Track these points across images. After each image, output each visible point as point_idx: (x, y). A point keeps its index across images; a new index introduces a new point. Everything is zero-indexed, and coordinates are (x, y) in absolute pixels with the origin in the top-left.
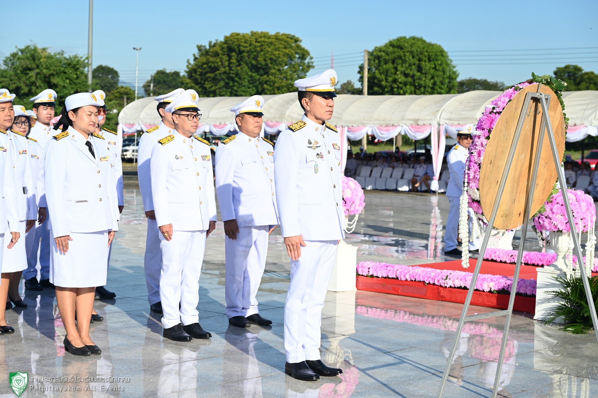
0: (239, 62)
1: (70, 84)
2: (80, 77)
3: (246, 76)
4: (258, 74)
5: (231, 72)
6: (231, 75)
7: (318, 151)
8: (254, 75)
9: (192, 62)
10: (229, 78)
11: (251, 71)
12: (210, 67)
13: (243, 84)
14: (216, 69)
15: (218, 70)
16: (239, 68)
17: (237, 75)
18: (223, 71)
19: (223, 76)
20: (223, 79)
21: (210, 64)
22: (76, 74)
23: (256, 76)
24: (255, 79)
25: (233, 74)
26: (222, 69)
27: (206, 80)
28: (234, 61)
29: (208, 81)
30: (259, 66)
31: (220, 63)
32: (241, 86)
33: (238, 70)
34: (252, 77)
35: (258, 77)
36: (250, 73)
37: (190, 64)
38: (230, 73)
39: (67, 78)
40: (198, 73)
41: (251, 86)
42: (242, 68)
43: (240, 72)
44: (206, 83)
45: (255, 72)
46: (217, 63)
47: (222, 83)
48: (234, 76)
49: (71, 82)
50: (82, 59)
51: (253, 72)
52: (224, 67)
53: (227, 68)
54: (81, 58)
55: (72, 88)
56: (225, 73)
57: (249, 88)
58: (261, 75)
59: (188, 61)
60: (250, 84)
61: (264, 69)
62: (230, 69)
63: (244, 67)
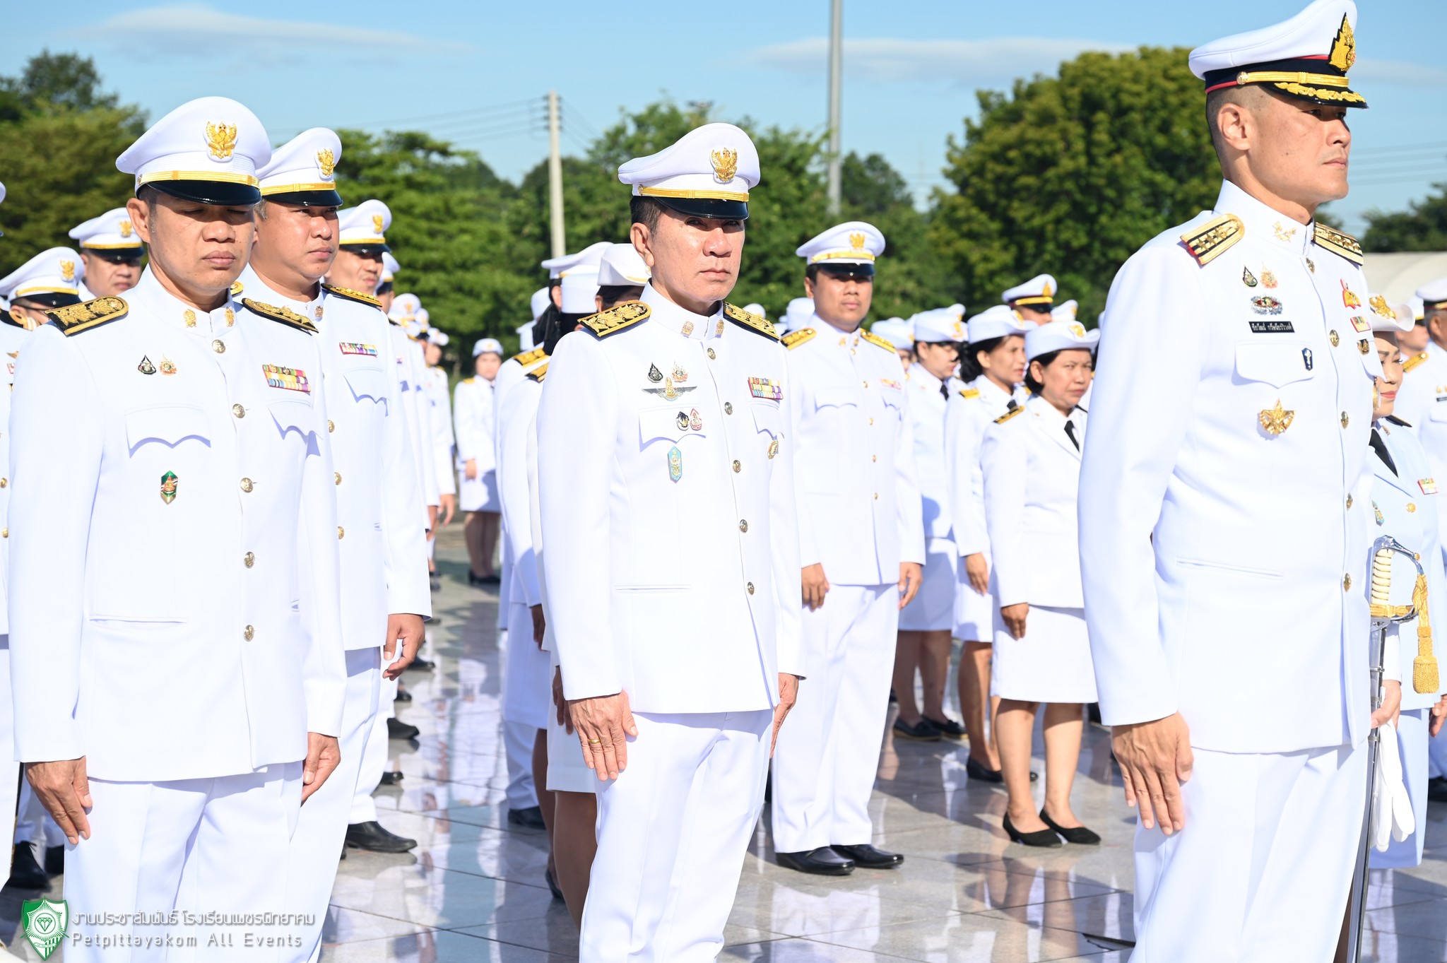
0: (1120, 134)
2: (809, 193)
3: (1136, 184)
4: (1172, 176)
5: (1094, 170)
6: (1093, 180)
8: (1160, 178)
9: (961, 141)
10: (1088, 189)
11: (1150, 166)
12: (1028, 156)
13: (1127, 208)
14: (1048, 162)
15: (1055, 165)
16: (1118, 159)
17: (1113, 180)
18: (1067, 169)
19: (1069, 185)
20: (1068, 193)
21: (1030, 148)
22: (799, 186)
23: (1164, 181)
24: (1162, 192)
25: (1099, 176)
26: (1067, 164)
27: (1011, 194)
28: (1102, 136)
29: (1022, 200)
30: (1177, 150)
31: (1060, 146)
32: (1120, 212)
33: (1115, 166)
34: (1152, 184)
35: (1171, 185)
36: (1147, 174)
37: (955, 149)
38: (1089, 174)
40: (989, 176)
41: (1149, 212)
42: (1126, 160)
43: (1121, 171)
44: (1016, 204)
45: (1161, 171)
46: (1052, 143)
47: (1062, 208)
48: (1101, 182)
49: (785, 209)
50: (813, 141)
51: (1156, 171)
52: (1073, 157)
53: (1082, 160)
54: (809, 135)
56: (1075, 175)
57: (1144, 217)
58: (1182, 180)
59: (950, 141)
60: (1147, 206)
61: (1191, 160)
62: (1092, 161)
63: (1133, 155)
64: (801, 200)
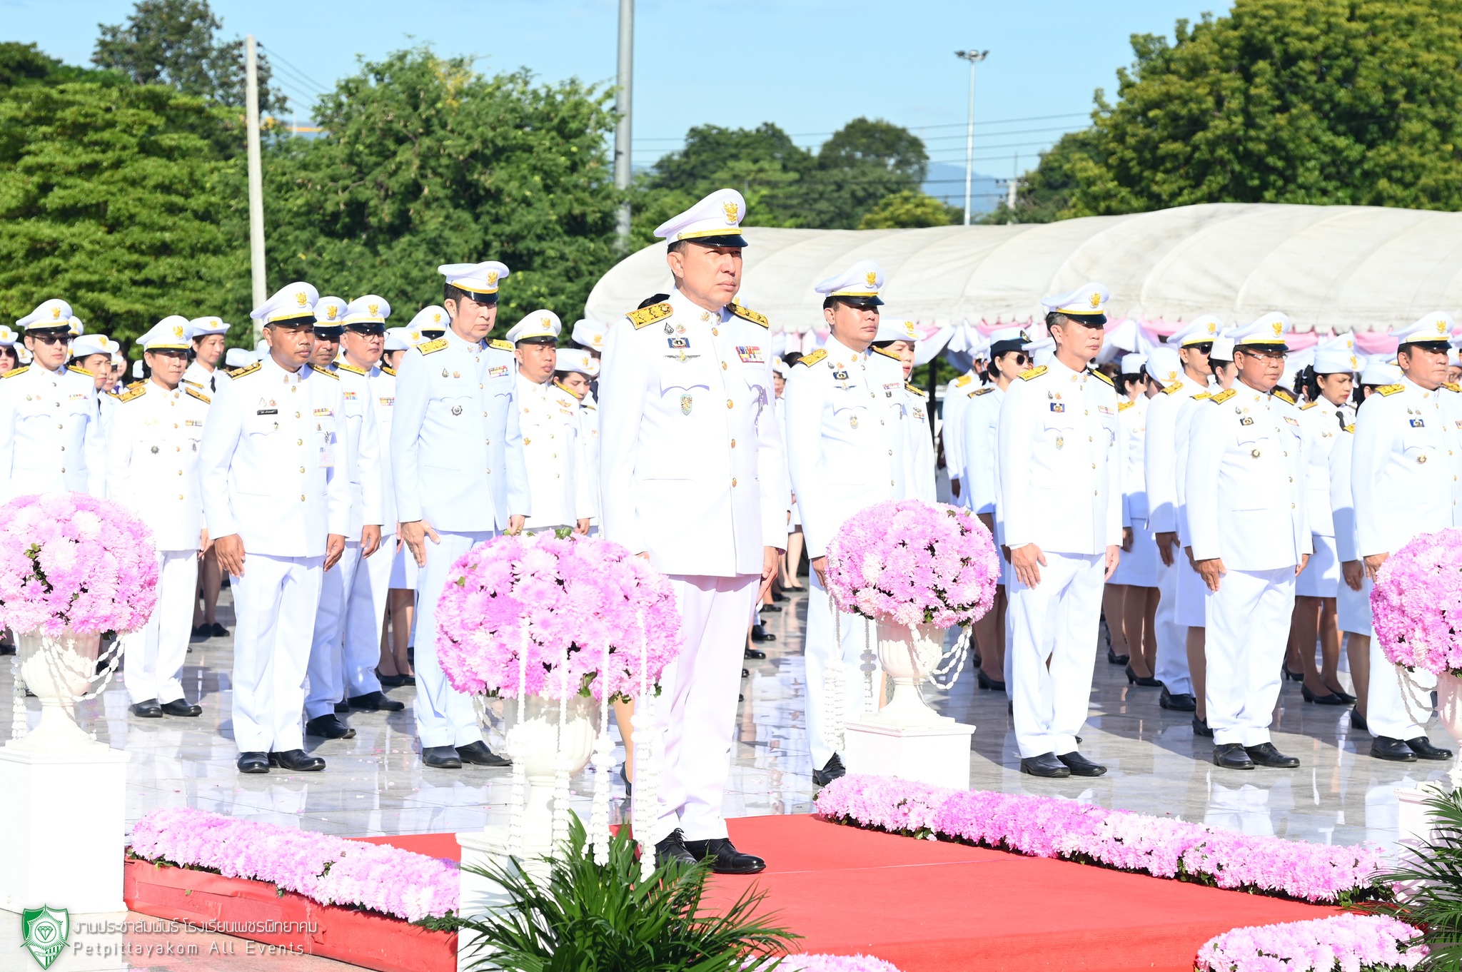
0: (1286, 92)
1: (548, 189)
2: (584, 163)
3: (1312, 149)
4: (1359, 140)
5: (1252, 133)
6: (1251, 145)
8: (1341, 142)
9: (1113, 100)
10: (1246, 157)
11: (1331, 128)
12: (1175, 118)
13: (1300, 180)
14: (1198, 123)
15: (1204, 127)
16: (1281, 119)
17: (1275, 145)
18: (1219, 132)
19: (1223, 152)
20: (1223, 162)
21: (1175, 106)
22: (568, 154)
23: (1348, 147)
24: (1346, 160)
25: (1260, 141)
26: (1219, 125)
27: (1158, 165)
28: (1261, 90)
29: (1167, 172)
30: (1363, 108)
31: (1209, 103)
32: (1292, 187)
33: (1278, 128)
34: (1335, 150)
35: (1356, 151)
36: (1327, 138)
37: (1104, 107)
38: (1247, 138)
39: (534, 169)
40: (1132, 141)
41: (1330, 186)
42: (1292, 121)
43: (1284, 134)
45: (1344, 134)
46: (1199, 101)
48: (1263, 148)
49: (549, 182)
50: (591, 99)
51: (1338, 134)
52: (1227, 117)
53: (1239, 122)
54: (590, 92)
55: (553, 205)
56: (1230, 139)
58: (1371, 145)
60: (1327, 178)
62: (1250, 123)
63: (1304, 115)
64: (573, 168)
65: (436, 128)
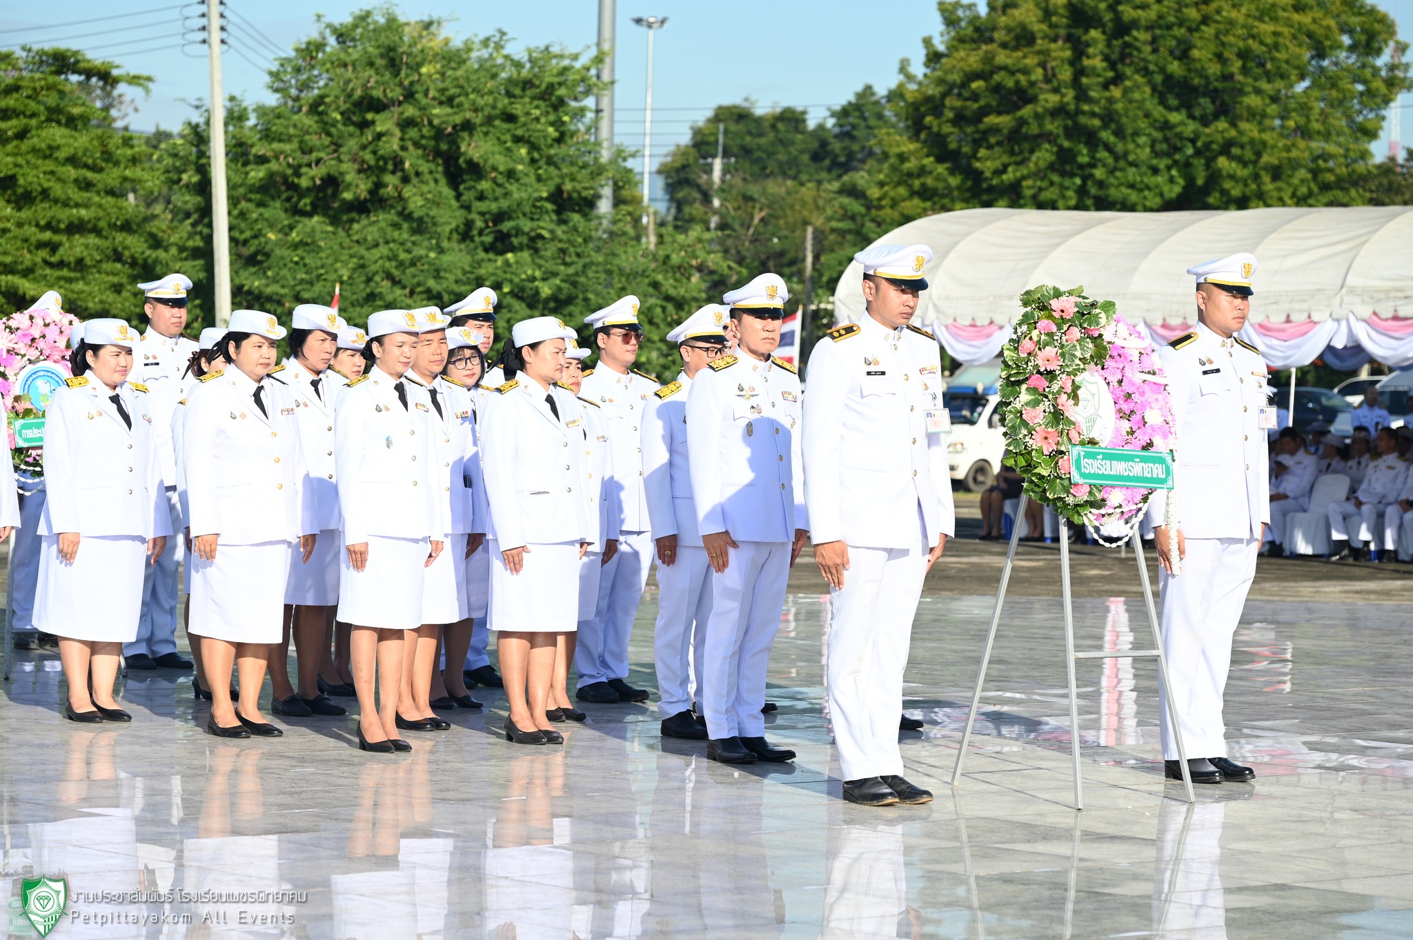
0: (1118, 63)
1: (533, 161)
3: (1143, 124)
4: (1191, 116)
5: (1086, 108)
6: (1083, 120)
7: (754, 401)
8: (1175, 117)
9: (919, 70)
10: (1076, 132)
11: (1163, 102)
12: (997, 89)
13: (1131, 158)
14: (1023, 96)
15: (1033, 100)
16: (1116, 92)
17: (1109, 118)
18: (1049, 105)
19: (1051, 126)
20: (1050, 138)
21: (997, 78)
22: (558, 124)
23: (1182, 123)
24: (1179, 136)
25: (1093, 115)
26: (1049, 99)
27: (980, 140)
28: (1094, 61)
29: (990, 147)
30: (1197, 81)
31: (1038, 74)
32: (1122, 164)
33: (1111, 101)
34: (1166, 126)
35: (1191, 127)
36: (1158, 112)
37: (909, 78)
38: (1079, 112)
39: (518, 140)
40: (950, 114)
41: (1162, 164)
42: (1126, 91)
43: (1119, 106)
44: (982, 152)
45: (1177, 109)
46: (1026, 71)
47: (1044, 155)
48: (1097, 122)
49: (536, 155)
50: (577, 65)
51: (1169, 109)
52: (1056, 90)
53: (1070, 95)
54: (574, 58)
55: (539, 179)
56: (1059, 111)
57: (1155, 171)
58: (1205, 121)
59: (902, 66)
60: (1157, 154)
61: (1214, 94)
62: (1082, 95)
63: (1137, 86)
65: (419, 96)
